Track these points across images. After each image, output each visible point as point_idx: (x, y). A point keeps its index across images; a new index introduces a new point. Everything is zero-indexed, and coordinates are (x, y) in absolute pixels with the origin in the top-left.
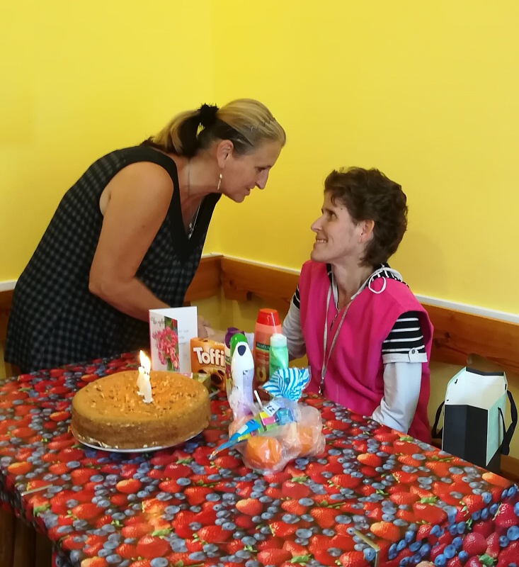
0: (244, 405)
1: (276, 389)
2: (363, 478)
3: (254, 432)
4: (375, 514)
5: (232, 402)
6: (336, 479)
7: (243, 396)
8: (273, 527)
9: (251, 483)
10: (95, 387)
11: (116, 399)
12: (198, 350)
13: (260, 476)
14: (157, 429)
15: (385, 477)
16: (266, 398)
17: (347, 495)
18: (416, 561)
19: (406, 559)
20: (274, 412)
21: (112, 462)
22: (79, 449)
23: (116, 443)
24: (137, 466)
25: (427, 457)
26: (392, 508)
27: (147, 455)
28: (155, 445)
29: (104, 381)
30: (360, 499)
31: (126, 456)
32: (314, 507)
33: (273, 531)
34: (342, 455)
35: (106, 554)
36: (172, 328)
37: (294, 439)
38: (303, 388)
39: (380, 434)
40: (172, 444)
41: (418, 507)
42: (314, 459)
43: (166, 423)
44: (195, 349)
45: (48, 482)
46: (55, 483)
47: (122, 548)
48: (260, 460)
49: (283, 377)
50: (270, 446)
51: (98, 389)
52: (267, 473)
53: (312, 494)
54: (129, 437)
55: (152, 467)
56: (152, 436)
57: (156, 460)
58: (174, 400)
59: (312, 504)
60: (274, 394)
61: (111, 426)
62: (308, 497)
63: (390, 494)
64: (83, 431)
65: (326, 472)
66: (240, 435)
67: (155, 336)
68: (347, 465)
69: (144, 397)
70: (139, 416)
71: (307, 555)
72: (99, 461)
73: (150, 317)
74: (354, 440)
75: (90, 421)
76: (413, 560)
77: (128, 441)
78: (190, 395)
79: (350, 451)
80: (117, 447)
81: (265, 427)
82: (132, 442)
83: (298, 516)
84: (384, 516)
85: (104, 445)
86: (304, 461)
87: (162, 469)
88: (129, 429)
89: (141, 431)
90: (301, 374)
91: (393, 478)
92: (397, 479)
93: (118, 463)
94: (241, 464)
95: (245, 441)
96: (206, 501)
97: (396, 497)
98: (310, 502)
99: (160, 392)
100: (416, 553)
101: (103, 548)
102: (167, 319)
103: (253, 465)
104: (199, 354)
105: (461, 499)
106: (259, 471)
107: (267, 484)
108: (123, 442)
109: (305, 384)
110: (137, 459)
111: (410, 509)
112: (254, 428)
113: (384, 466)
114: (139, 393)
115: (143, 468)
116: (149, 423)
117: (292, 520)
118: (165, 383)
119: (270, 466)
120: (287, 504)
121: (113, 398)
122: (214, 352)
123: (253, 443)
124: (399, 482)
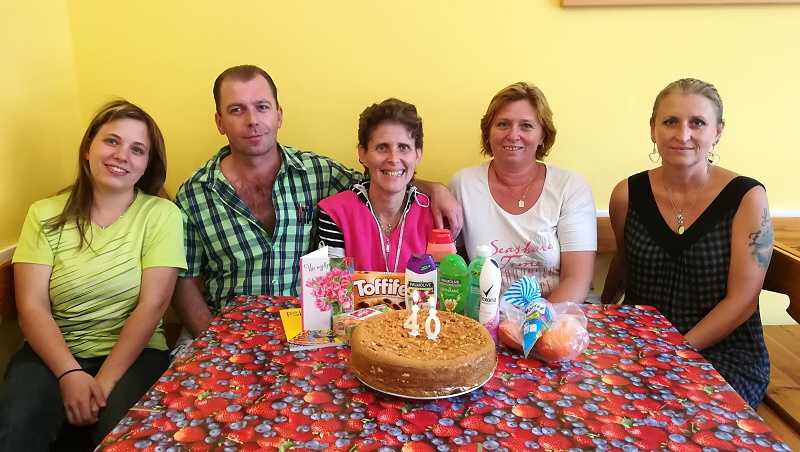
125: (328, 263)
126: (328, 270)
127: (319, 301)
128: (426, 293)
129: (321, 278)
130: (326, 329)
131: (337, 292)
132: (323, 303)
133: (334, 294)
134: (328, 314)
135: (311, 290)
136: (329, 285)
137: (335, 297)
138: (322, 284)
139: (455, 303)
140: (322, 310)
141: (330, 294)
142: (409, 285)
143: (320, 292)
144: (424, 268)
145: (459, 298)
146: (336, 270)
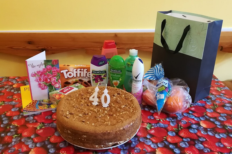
125: (43, 63)
126: (44, 67)
127: (40, 85)
128: (102, 76)
129: (39, 72)
130: (46, 99)
131: (50, 79)
132: (43, 85)
133: (49, 80)
134: (46, 91)
135: (34, 78)
136: (45, 75)
137: (49, 82)
138: (41, 75)
139: (118, 82)
140: (43, 89)
141: (46, 80)
142: (92, 73)
143: (40, 80)
144: (101, 63)
145: (120, 80)
146: (49, 67)
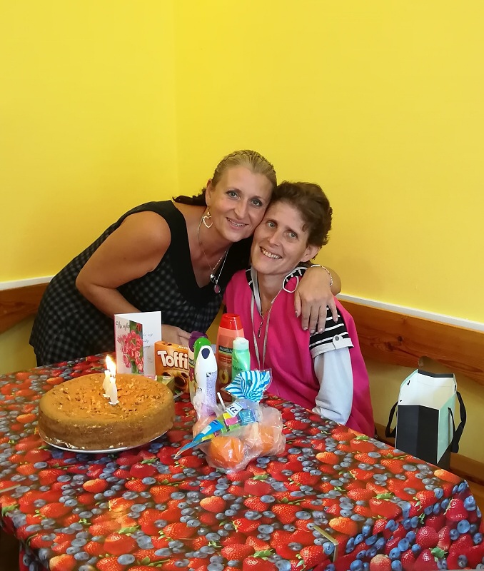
0: (207, 406)
1: (238, 390)
2: (322, 476)
3: (217, 433)
4: (333, 510)
5: (196, 403)
6: (296, 477)
7: (206, 397)
8: (236, 524)
9: (215, 482)
10: (62, 389)
11: (82, 401)
12: (162, 353)
13: (224, 475)
14: (123, 430)
15: (342, 475)
16: (229, 399)
17: (306, 492)
18: (372, 555)
19: (362, 552)
20: (236, 413)
21: (78, 463)
22: (46, 450)
23: (83, 445)
24: (103, 466)
25: (382, 454)
26: (350, 504)
27: (113, 456)
28: (121, 446)
29: (70, 383)
30: (318, 496)
31: (92, 457)
32: (275, 503)
33: (236, 527)
34: (302, 454)
35: (74, 552)
36: (137, 333)
37: (256, 438)
38: (264, 389)
39: (337, 433)
40: (138, 444)
41: (374, 502)
42: (275, 458)
43: (132, 424)
44: (159, 353)
45: (16, 483)
46: (23, 483)
47: (90, 546)
48: (223, 460)
49: (245, 378)
50: (233, 446)
51: (64, 392)
52: (229, 472)
53: (273, 492)
54: (96, 438)
55: (117, 467)
56: (118, 437)
57: (122, 460)
58: (139, 402)
59: (273, 500)
60: (236, 395)
61: (77, 428)
62: (270, 494)
63: (348, 491)
64: (51, 433)
65: (286, 471)
66: (203, 435)
67: (120, 340)
68: (306, 463)
69: (109, 400)
70: (105, 418)
71: (269, 549)
72: (66, 461)
73: (115, 321)
74: (313, 439)
75: (58, 422)
76: (369, 553)
77: (94, 443)
78: (155, 397)
79: (309, 450)
80: (83, 448)
81: (227, 427)
82: (98, 443)
83: (261, 513)
84: (342, 512)
85: (71, 446)
86: (265, 460)
87: (128, 469)
88: (96, 430)
89: (108, 432)
90: (262, 376)
91: (350, 475)
92: (354, 476)
93: (84, 464)
94: (206, 464)
95: (209, 440)
96: (171, 499)
97: (353, 494)
98: (271, 499)
99: (126, 394)
100: (371, 546)
101: (71, 546)
102: (132, 323)
103: (217, 464)
104: (163, 357)
105: (415, 495)
106: (222, 470)
107: (230, 482)
108: (90, 443)
109: (266, 386)
110: (103, 459)
111: (367, 505)
112: (217, 428)
113: (342, 464)
114: (105, 396)
115: (109, 468)
116: (115, 424)
117: (255, 516)
118: (130, 386)
119: (233, 465)
120: (250, 501)
121: (79, 401)
122: (178, 356)
123: (216, 443)
124: (356, 479)
125: (129, 324)
126: (128, 331)
127: (124, 357)
129: (125, 337)
131: (134, 352)
132: (127, 360)
134: (130, 370)
135: (121, 345)
136: (129, 345)
137: (133, 357)
138: (126, 342)
141: (130, 352)
142: (189, 361)
143: (125, 350)
146: (133, 333)
